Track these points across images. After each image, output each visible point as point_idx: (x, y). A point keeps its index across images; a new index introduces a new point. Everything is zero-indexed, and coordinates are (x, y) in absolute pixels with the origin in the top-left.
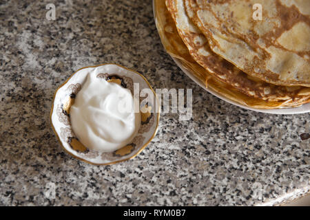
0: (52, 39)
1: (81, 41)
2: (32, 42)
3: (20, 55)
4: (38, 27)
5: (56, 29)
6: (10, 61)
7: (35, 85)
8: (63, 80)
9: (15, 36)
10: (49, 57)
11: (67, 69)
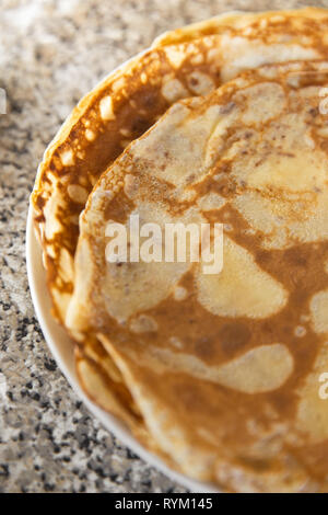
0: (88, 16)
1: (119, 52)
8: (25, 72)
11: (50, 64)
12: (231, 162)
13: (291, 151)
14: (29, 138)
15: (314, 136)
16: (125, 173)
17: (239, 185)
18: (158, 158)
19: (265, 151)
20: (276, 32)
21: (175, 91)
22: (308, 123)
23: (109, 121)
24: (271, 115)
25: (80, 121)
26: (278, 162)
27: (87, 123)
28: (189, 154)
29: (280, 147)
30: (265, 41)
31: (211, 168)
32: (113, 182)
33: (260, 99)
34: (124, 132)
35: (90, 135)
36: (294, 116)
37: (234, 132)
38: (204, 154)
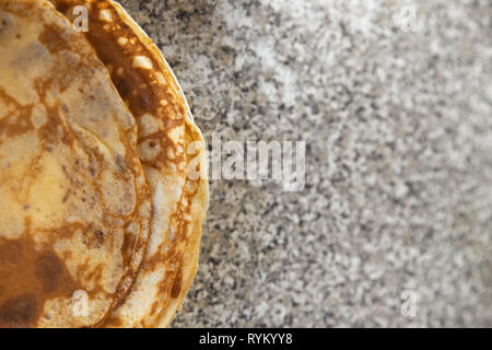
0: (254, 103)
1: (213, 115)
2: (277, 87)
3: (283, 59)
4: (279, 116)
5: (255, 123)
6: (293, 44)
7: (248, 14)
8: (215, 34)
9: (302, 90)
10: (247, 68)
11: (216, 56)
12: (72, 147)
13: (69, 201)
14: (153, 15)
15: (77, 225)
16: (83, 55)
17: (49, 145)
18: (91, 89)
19: (75, 180)
20: (179, 227)
21: (148, 126)
22: (90, 226)
23: (132, 61)
24: (106, 197)
25: (135, 36)
26: (61, 186)
27: (133, 41)
28: (88, 115)
29: (75, 193)
30: (174, 215)
31: (70, 128)
32: (76, 44)
33: (122, 193)
34: (120, 71)
35: (123, 41)
36: (100, 215)
37: (99, 160)
38: (85, 128)
